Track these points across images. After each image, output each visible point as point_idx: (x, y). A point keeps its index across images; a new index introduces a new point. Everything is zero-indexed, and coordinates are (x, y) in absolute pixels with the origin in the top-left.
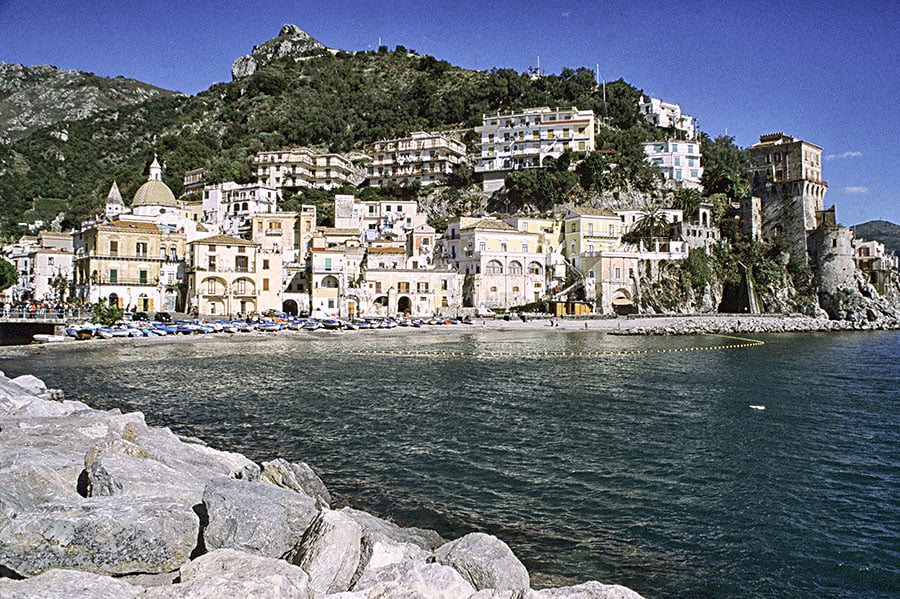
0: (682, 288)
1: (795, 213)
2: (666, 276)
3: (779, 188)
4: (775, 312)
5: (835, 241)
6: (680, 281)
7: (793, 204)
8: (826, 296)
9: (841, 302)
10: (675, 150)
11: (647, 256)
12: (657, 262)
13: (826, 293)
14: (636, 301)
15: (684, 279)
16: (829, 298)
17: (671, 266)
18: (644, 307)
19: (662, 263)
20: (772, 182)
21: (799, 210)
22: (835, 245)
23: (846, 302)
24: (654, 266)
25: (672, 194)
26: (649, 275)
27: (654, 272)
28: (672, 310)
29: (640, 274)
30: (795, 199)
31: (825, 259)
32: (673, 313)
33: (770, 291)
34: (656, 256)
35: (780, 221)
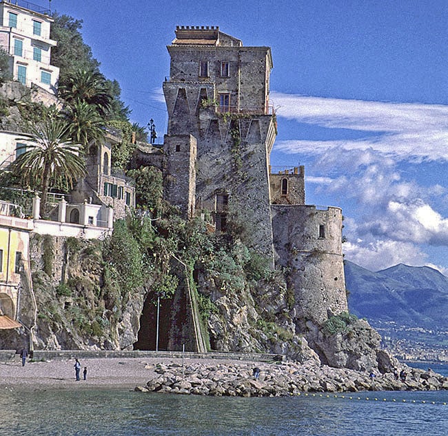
0: (106, 297)
1: (252, 172)
2: (76, 272)
3: (224, 125)
4: (232, 351)
5: (322, 228)
6: (103, 284)
7: (247, 156)
8: (309, 324)
9: (339, 336)
10: (13, 23)
11: (45, 228)
12: (61, 242)
13: (311, 319)
14: (26, 322)
15: (108, 280)
16: (314, 329)
17: (87, 252)
18: (42, 334)
19: (70, 243)
20: (212, 113)
21: (259, 168)
22: (322, 235)
23: (348, 337)
24: (58, 249)
25: (15, 109)
26: (46, 269)
27: (57, 263)
28: (92, 342)
29: (32, 263)
30: (250, 148)
31: (307, 259)
32: (94, 348)
33: (221, 311)
34: (60, 230)
35: (223, 185)
